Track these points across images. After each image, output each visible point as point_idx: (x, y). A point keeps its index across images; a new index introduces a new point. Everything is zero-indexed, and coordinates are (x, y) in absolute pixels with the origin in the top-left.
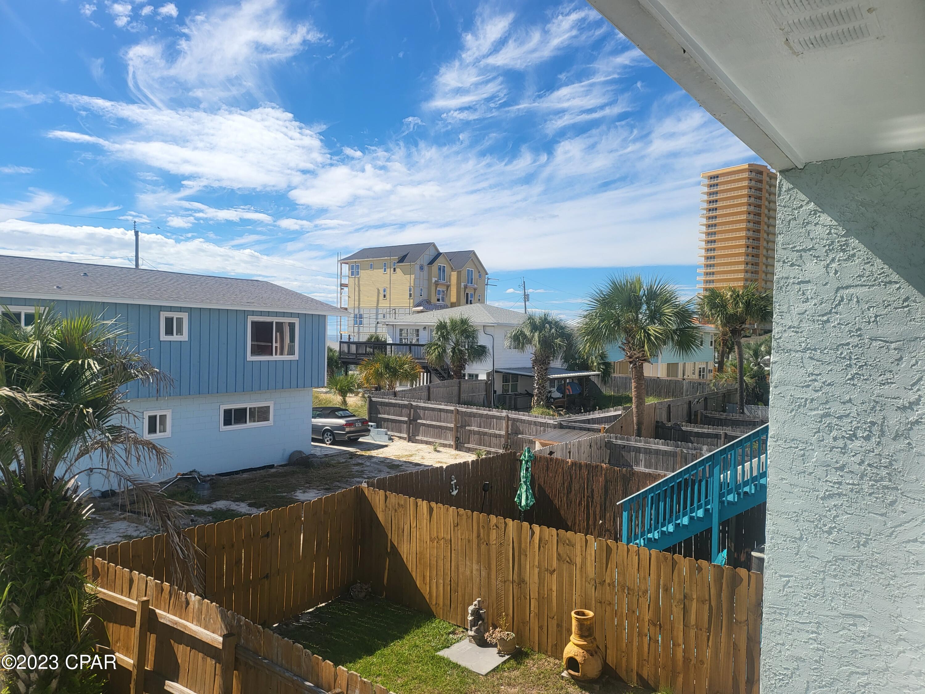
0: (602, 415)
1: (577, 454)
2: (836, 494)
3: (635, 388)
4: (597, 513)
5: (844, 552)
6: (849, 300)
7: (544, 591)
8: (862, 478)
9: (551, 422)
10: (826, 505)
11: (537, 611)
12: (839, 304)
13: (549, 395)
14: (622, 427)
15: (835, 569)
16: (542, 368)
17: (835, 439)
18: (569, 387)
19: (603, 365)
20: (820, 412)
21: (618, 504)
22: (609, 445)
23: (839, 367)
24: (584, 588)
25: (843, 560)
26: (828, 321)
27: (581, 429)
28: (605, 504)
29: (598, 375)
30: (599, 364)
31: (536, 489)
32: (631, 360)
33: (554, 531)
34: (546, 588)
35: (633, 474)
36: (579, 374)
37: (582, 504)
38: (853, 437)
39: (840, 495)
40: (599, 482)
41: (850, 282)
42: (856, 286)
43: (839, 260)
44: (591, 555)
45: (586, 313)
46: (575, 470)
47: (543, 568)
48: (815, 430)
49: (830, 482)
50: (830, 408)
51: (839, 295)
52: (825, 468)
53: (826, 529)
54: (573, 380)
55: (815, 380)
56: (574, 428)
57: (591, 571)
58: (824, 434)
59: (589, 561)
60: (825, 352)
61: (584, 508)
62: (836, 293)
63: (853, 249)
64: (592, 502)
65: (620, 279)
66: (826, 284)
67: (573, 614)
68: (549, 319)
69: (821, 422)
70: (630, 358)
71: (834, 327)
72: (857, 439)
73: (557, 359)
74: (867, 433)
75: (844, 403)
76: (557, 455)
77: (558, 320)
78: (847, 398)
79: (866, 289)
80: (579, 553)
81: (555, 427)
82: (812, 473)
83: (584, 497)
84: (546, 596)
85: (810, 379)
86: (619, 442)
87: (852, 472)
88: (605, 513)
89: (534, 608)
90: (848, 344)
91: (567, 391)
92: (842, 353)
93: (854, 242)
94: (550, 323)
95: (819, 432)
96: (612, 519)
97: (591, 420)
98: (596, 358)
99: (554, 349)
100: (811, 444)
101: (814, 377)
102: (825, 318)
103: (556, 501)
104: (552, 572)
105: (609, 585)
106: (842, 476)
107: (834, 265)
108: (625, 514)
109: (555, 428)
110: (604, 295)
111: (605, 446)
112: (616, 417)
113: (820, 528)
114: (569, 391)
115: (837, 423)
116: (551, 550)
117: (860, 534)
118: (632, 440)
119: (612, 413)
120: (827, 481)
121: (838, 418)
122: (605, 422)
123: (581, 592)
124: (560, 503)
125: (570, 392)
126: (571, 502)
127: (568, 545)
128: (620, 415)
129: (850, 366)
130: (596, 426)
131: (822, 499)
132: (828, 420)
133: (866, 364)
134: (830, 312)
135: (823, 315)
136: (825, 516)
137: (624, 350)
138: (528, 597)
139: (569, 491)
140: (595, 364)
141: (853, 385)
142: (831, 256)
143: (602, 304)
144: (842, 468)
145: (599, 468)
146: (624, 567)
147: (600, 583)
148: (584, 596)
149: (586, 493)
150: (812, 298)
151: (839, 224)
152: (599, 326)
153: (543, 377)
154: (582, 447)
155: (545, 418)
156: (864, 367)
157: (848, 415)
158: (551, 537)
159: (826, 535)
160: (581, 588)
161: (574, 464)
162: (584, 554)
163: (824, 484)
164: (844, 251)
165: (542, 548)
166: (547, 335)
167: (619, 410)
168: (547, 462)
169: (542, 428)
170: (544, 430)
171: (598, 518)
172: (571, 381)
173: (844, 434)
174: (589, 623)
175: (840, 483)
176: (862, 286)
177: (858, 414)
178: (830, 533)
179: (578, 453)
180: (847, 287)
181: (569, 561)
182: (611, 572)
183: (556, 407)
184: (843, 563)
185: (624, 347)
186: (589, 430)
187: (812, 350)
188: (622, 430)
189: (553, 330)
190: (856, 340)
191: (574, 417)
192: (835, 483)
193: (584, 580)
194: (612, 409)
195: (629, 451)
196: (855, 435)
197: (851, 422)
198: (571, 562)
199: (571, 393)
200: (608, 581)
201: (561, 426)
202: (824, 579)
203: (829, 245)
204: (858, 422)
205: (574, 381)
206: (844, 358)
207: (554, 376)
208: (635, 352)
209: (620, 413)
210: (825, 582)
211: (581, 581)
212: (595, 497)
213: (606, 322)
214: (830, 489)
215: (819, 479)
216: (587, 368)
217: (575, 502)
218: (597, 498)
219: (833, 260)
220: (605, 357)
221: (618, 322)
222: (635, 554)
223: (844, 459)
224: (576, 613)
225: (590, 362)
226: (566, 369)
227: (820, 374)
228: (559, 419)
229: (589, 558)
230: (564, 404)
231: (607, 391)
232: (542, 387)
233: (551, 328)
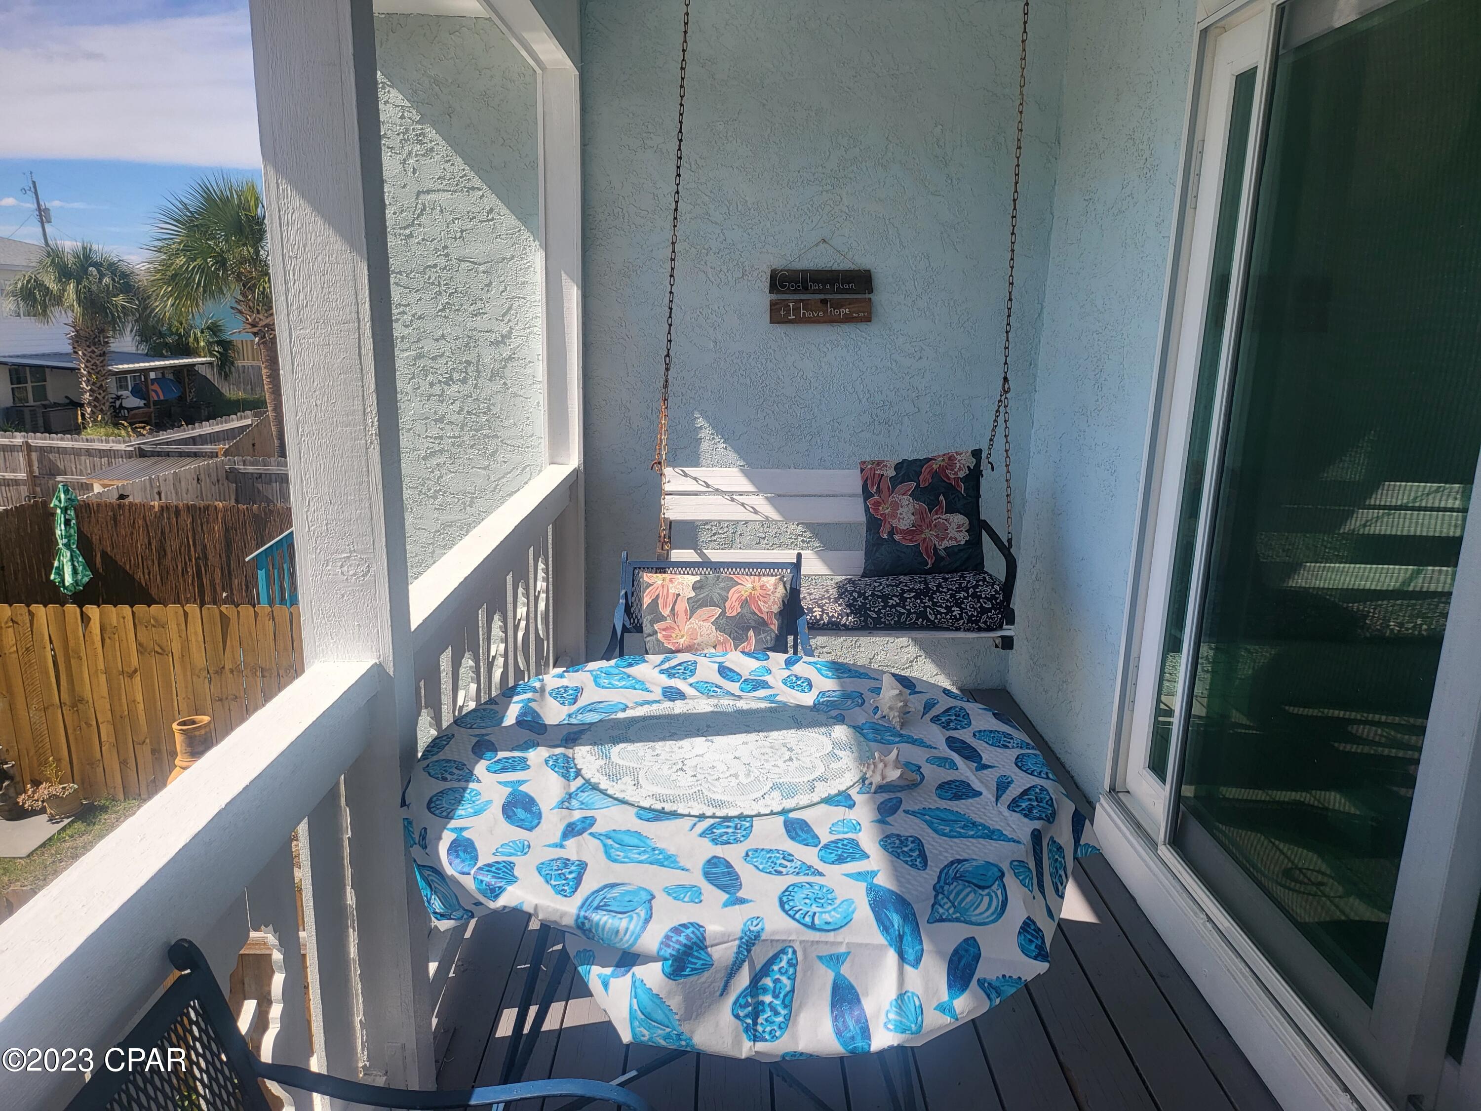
0: (217, 428)
1: (174, 494)
2: (438, 451)
3: (268, 377)
4: (218, 581)
5: (451, 517)
6: (432, 209)
7: (121, 705)
8: (462, 428)
9: (122, 447)
10: (429, 466)
11: (113, 740)
12: (421, 214)
13: (118, 403)
14: (253, 445)
15: (444, 538)
16: (93, 352)
17: (431, 385)
18: (156, 387)
19: (218, 345)
20: (412, 353)
21: (247, 559)
22: (232, 475)
23: (428, 295)
24: (190, 689)
25: (450, 526)
26: (411, 236)
27: (181, 455)
28: (229, 566)
29: (211, 363)
30: (209, 344)
31: (98, 559)
32: (255, 330)
33: (126, 609)
34: (124, 700)
35: (271, 512)
36: (172, 362)
37: (188, 572)
38: (449, 381)
39: (441, 451)
40: (214, 532)
41: (430, 185)
42: (438, 191)
43: (416, 155)
44: (196, 633)
45: (160, 244)
46: (169, 519)
47: (115, 671)
48: (409, 377)
49: (431, 437)
50: (422, 348)
51: (420, 201)
52: (424, 422)
53: (430, 493)
54: (163, 374)
55: (404, 313)
56: (168, 454)
57: (199, 658)
58: (420, 380)
59: (194, 643)
60: (412, 276)
61: (193, 578)
62: (417, 198)
63: (431, 141)
64: (206, 565)
65: (217, 186)
66: (405, 185)
67: (175, 726)
68: (95, 257)
69: (414, 365)
70: (254, 326)
71: (419, 243)
72: (454, 382)
73: (121, 334)
74: (463, 375)
75: (437, 340)
76: (136, 498)
77: (116, 260)
78: (440, 334)
79: (448, 195)
80: (174, 634)
81: (129, 455)
82: (411, 429)
83: (190, 560)
84: (126, 713)
85: (398, 311)
86: (250, 469)
87: (452, 423)
88: (230, 579)
89: (108, 736)
90: (435, 266)
91: (153, 394)
92: (430, 278)
93: (431, 132)
94: (97, 265)
95: (413, 378)
96: (244, 587)
97: (198, 438)
98: (202, 332)
99: (113, 315)
100: (407, 393)
101: (402, 309)
102: (407, 232)
103: (139, 575)
104: (131, 676)
105: (232, 671)
106: (442, 429)
107: (411, 161)
108: (261, 574)
109: (130, 457)
110: (191, 212)
111: (227, 478)
112: (242, 429)
113: (425, 494)
114: (157, 393)
115: (432, 365)
116: (125, 641)
117: (465, 493)
118: (273, 463)
119: (235, 423)
120: (427, 437)
121: (432, 359)
122: (224, 440)
123: (187, 692)
124: (147, 576)
125: (158, 396)
126: (168, 573)
127: (154, 626)
128: (248, 426)
129: (439, 293)
130: (208, 448)
131: (424, 458)
132: (422, 362)
133: (456, 292)
134: (412, 225)
135: (405, 228)
136: (429, 479)
137: (240, 312)
138: (94, 723)
139: (162, 552)
140: (202, 344)
141: (445, 317)
142: (408, 148)
143: (189, 229)
144: (440, 420)
145: (212, 509)
146: (252, 640)
147: (216, 672)
148: (192, 697)
149: (193, 553)
150: (390, 204)
151: (412, 106)
152: (188, 267)
153: (98, 369)
154: (183, 483)
155: (107, 442)
156: (455, 295)
157: (442, 355)
158: (122, 620)
159: (431, 500)
160: (186, 687)
161: (165, 508)
162: (184, 635)
163: (424, 440)
164: (420, 142)
165: (107, 641)
166: (94, 288)
167: (246, 417)
168: (113, 510)
169: (104, 460)
170: (110, 464)
171: (219, 589)
172: (160, 376)
173: (440, 378)
174: (203, 732)
175: (441, 438)
176: (444, 191)
177: (453, 353)
178: (435, 498)
179: (177, 493)
180: (428, 192)
181: (160, 651)
182: (233, 652)
183: (131, 424)
184: (452, 530)
185: (239, 307)
186: (196, 455)
187: (397, 273)
188: (254, 450)
189: (106, 280)
190: (442, 261)
191: (164, 436)
192: (436, 438)
193: (189, 674)
194: (234, 417)
195: (270, 482)
196: (451, 378)
197: (446, 364)
198: (162, 652)
199: (162, 398)
200: (228, 666)
201: (142, 454)
202: (433, 552)
203: (404, 134)
204: (454, 363)
205: (167, 376)
206: (433, 284)
207: (121, 366)
208: (261, 316)
209: (249, 422)
210: (435, 555)
211: (185, 675)
212: (210, 557)
213: (199, 261)
214: (431, 445)
215: (419, 435)
216: (187, 351)
217: (175, 570)
218: (213, 559)
219: (410, 153)
220: (221, 331)
221: (222, 262)
222: (267, 618)
223: (443, 409)
224: (178, 724)
225: (191, 340)
226: (147, 355)
227: (409, 305)
228: (135, 441)
229: (193, 640)
230: (150, 417)
231: (231, 392)
232: (98, 388)
233: (102, 276)
